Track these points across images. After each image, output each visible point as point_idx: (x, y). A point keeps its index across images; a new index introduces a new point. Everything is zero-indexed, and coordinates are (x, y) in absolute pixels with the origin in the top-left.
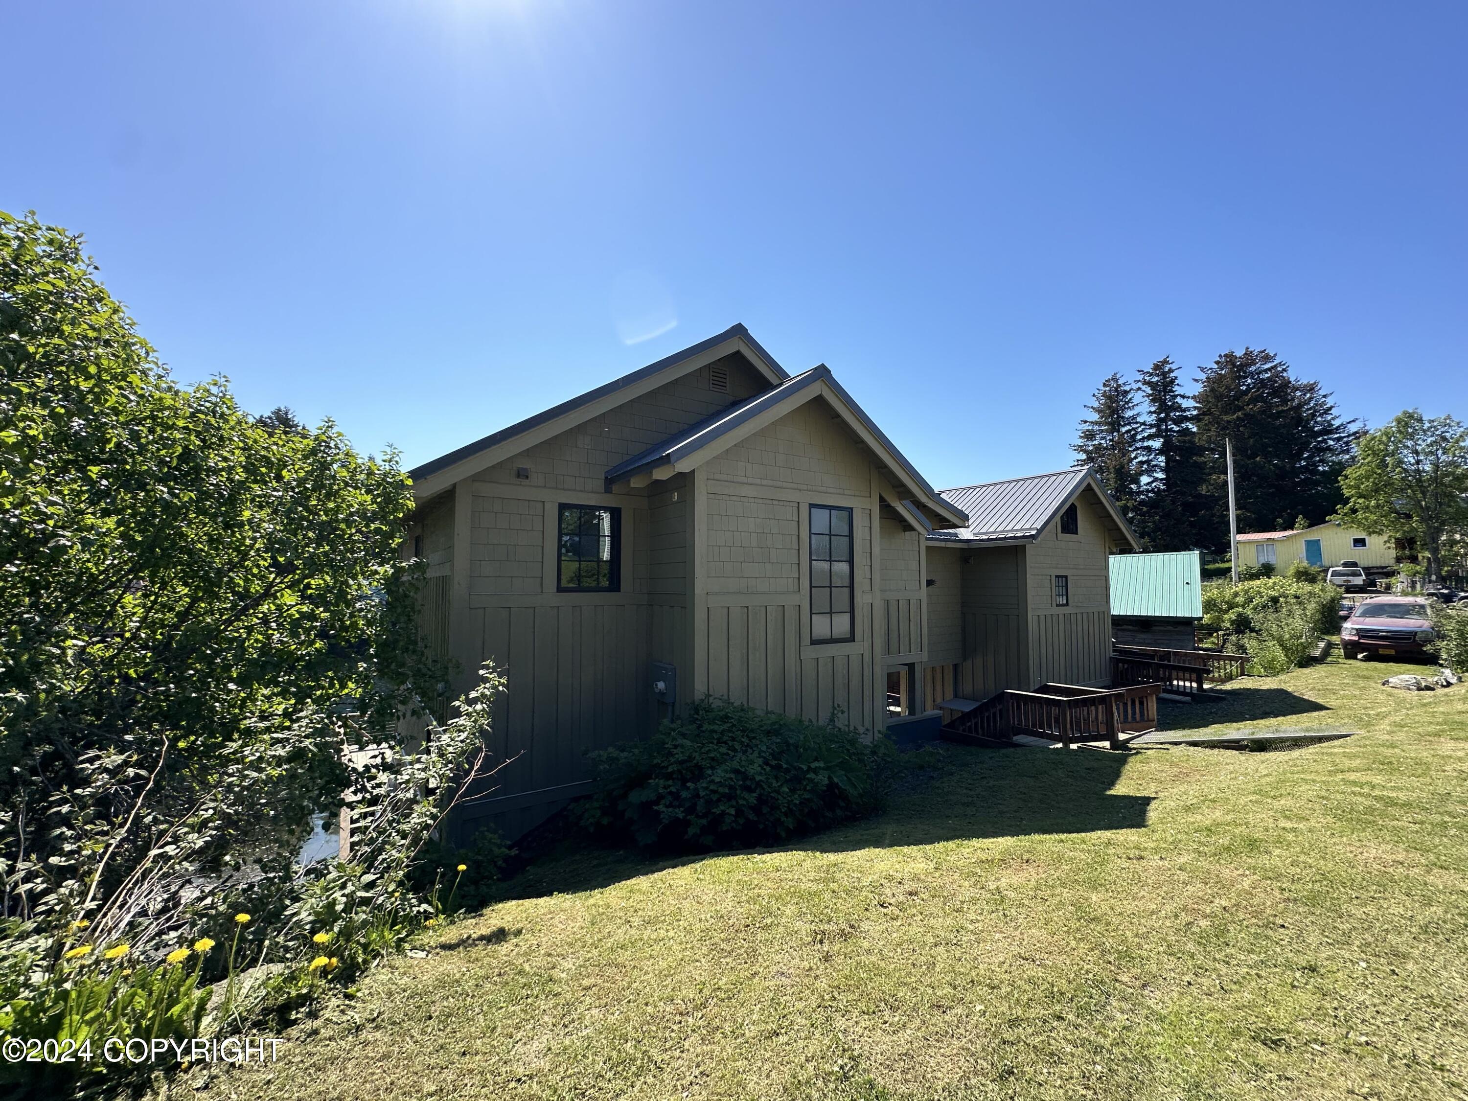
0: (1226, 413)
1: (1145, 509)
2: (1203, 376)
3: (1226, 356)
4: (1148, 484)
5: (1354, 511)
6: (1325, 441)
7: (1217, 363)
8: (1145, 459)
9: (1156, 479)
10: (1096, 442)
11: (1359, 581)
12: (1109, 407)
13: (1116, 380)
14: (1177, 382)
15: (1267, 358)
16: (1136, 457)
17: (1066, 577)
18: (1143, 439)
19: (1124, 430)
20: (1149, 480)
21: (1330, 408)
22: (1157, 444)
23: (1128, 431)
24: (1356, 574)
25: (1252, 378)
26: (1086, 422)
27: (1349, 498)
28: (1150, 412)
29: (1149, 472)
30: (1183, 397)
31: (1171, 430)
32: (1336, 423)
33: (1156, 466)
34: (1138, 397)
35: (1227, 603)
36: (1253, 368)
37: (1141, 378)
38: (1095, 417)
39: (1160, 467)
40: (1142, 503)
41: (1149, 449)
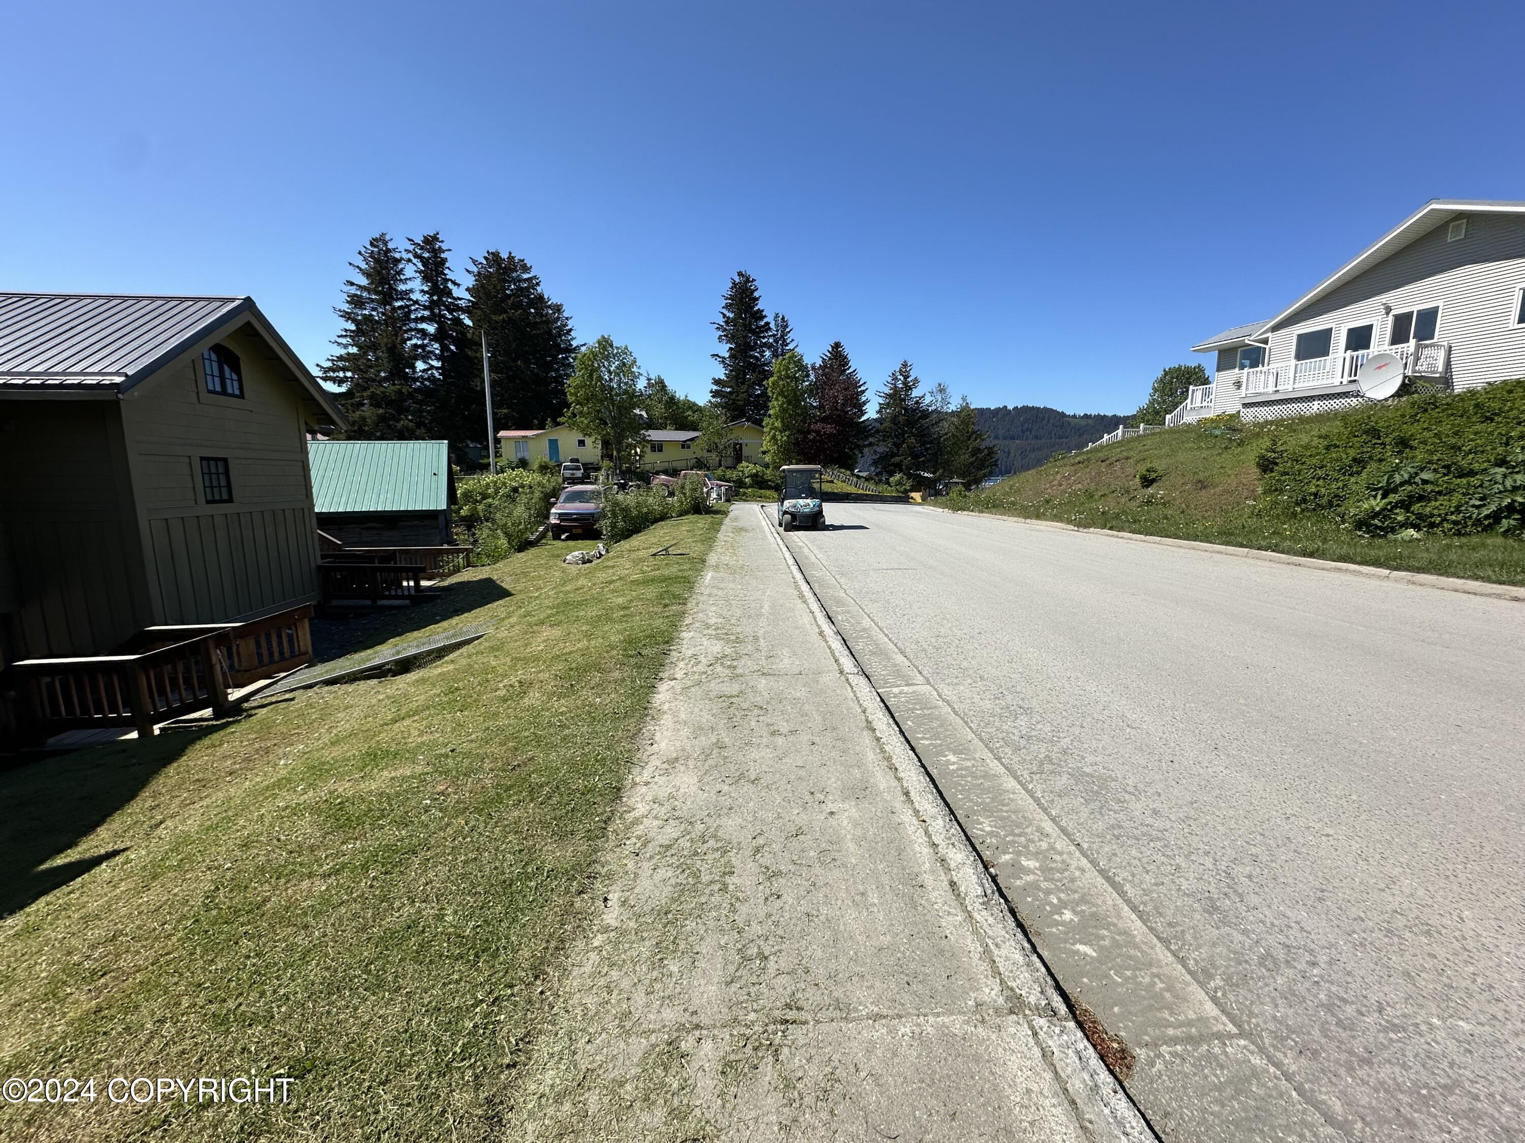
0: (495, 314)
1: (420, 397)
2: (475, 270)
3: (492, 253)
4: (424, 371)
5: (574, 415)
6: (567, 358)
7: (486, 258)
8: (419, 342)
9: (432, 367)
10: (367, 312)
11: (579, 474)
12: (379, 273)
13: (385, 243)
14: (447, 265)
15: (526, 269)
16: (410, 339)
17: (225, 461)
18: (417, 320)
19: (398, 304)
20: (425, 367)
21: (570, 330)
22: (431, 328)
23: (400, 307)
24: (578, 469)
25: (515, 284)
26: (352, 284)
27: (571, 404)
28: (422, 291)
29: (425, 358)
30: (454, 283)
31: (444, 316)
32: (574, 344)
33: (431, 352)
34: (409, 271)
35: (480, 494)
36: (514, 275)
37: (411, 248)
38: (364, 281)
39: (435, 355)
40: (417, 390)
41: (424, 333)
